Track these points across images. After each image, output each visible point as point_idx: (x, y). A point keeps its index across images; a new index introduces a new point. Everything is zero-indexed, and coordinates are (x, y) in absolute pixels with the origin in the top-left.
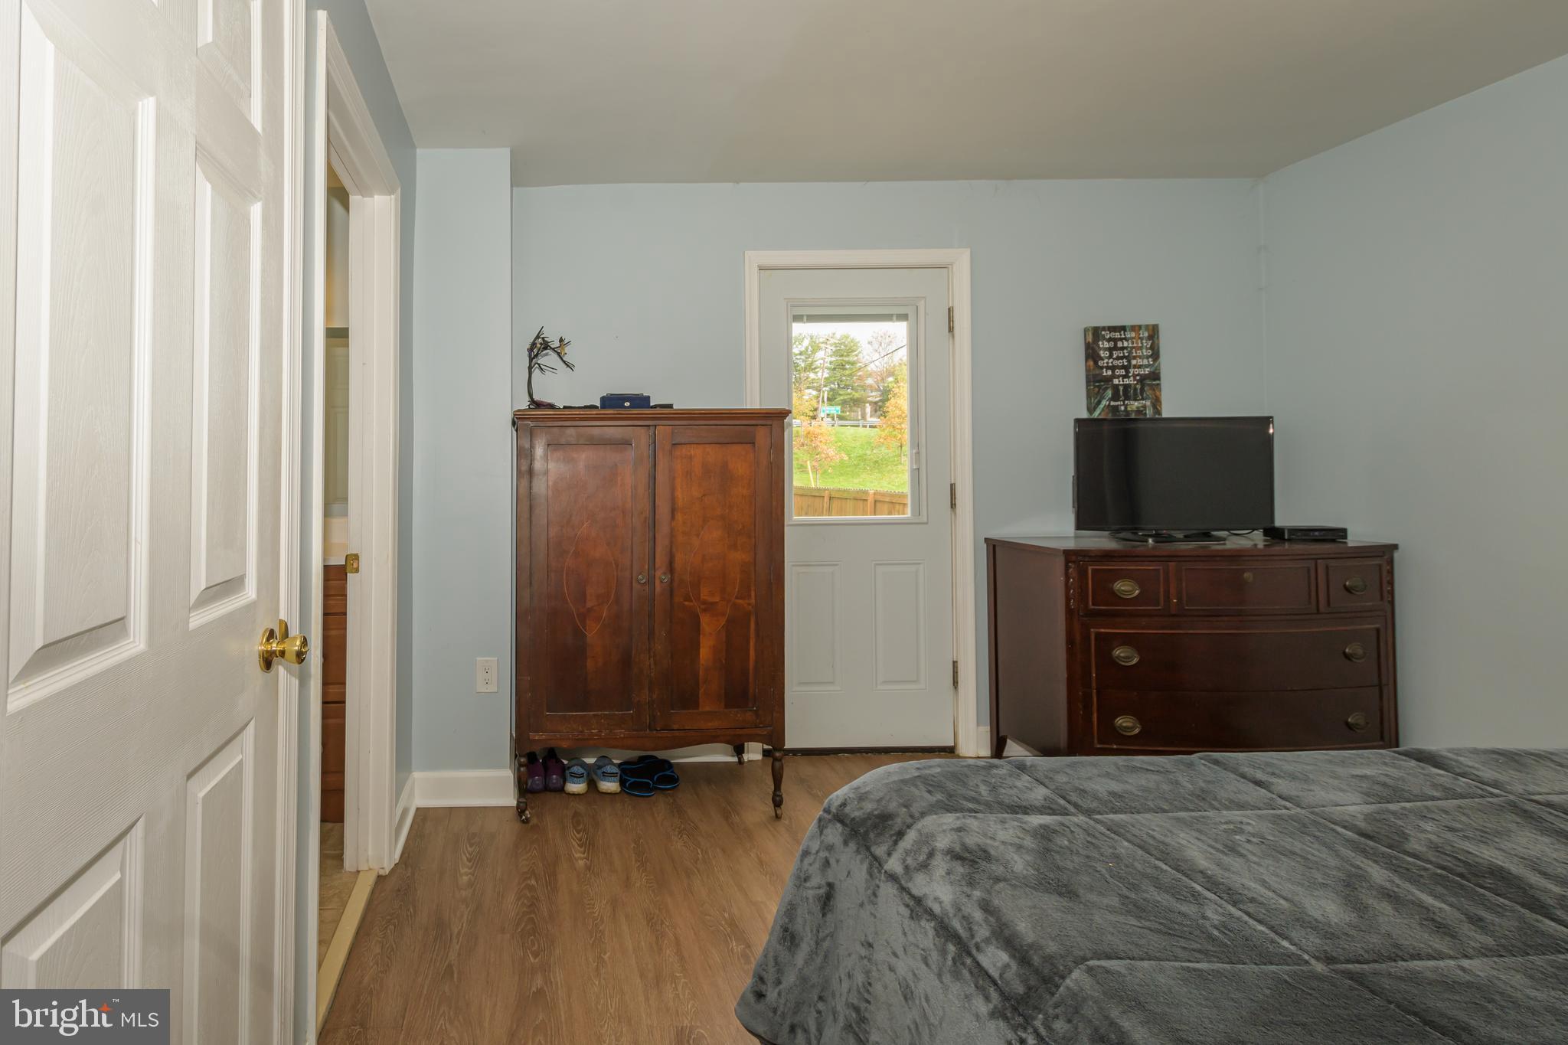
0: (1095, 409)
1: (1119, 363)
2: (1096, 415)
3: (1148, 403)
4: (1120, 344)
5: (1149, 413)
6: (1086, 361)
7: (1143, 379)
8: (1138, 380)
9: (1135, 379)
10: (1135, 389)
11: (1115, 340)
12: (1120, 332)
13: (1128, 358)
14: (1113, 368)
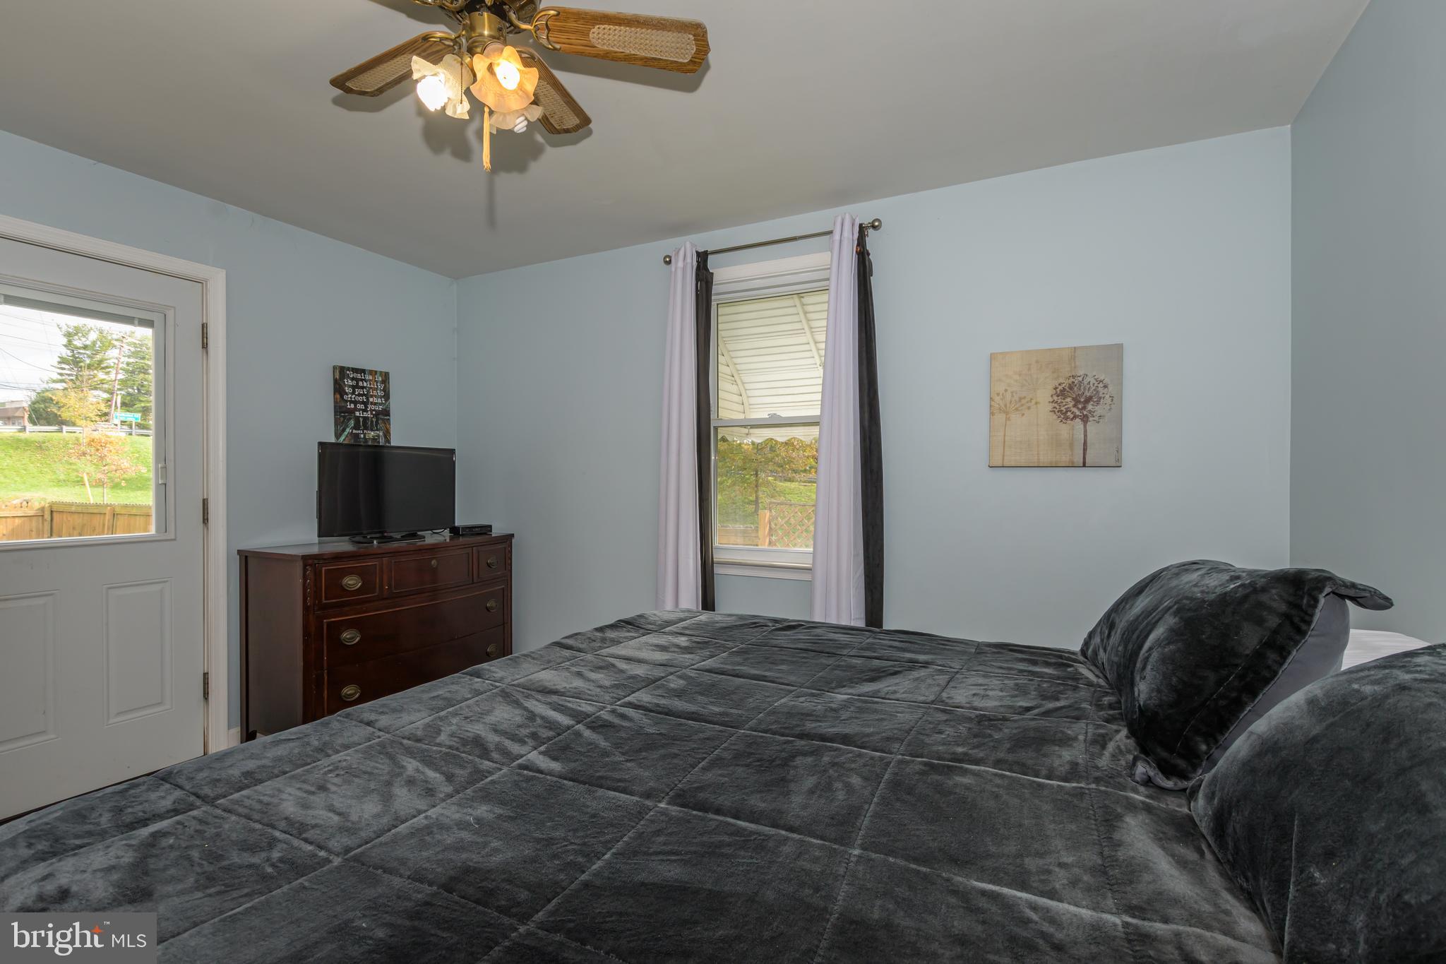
0: (341, 435)
1: (360, 399)
2: (341, 439)
3: (381, 434)
4: (361, 384)
5: (382, 442)
6: (334, 394)
7: (378, 413)
8: (373, 415)
9: (372, 414)
10: (372, 422)
11: (357, 380)
12: (361, 374)
13: (367, 396)
14: (355, 403)
